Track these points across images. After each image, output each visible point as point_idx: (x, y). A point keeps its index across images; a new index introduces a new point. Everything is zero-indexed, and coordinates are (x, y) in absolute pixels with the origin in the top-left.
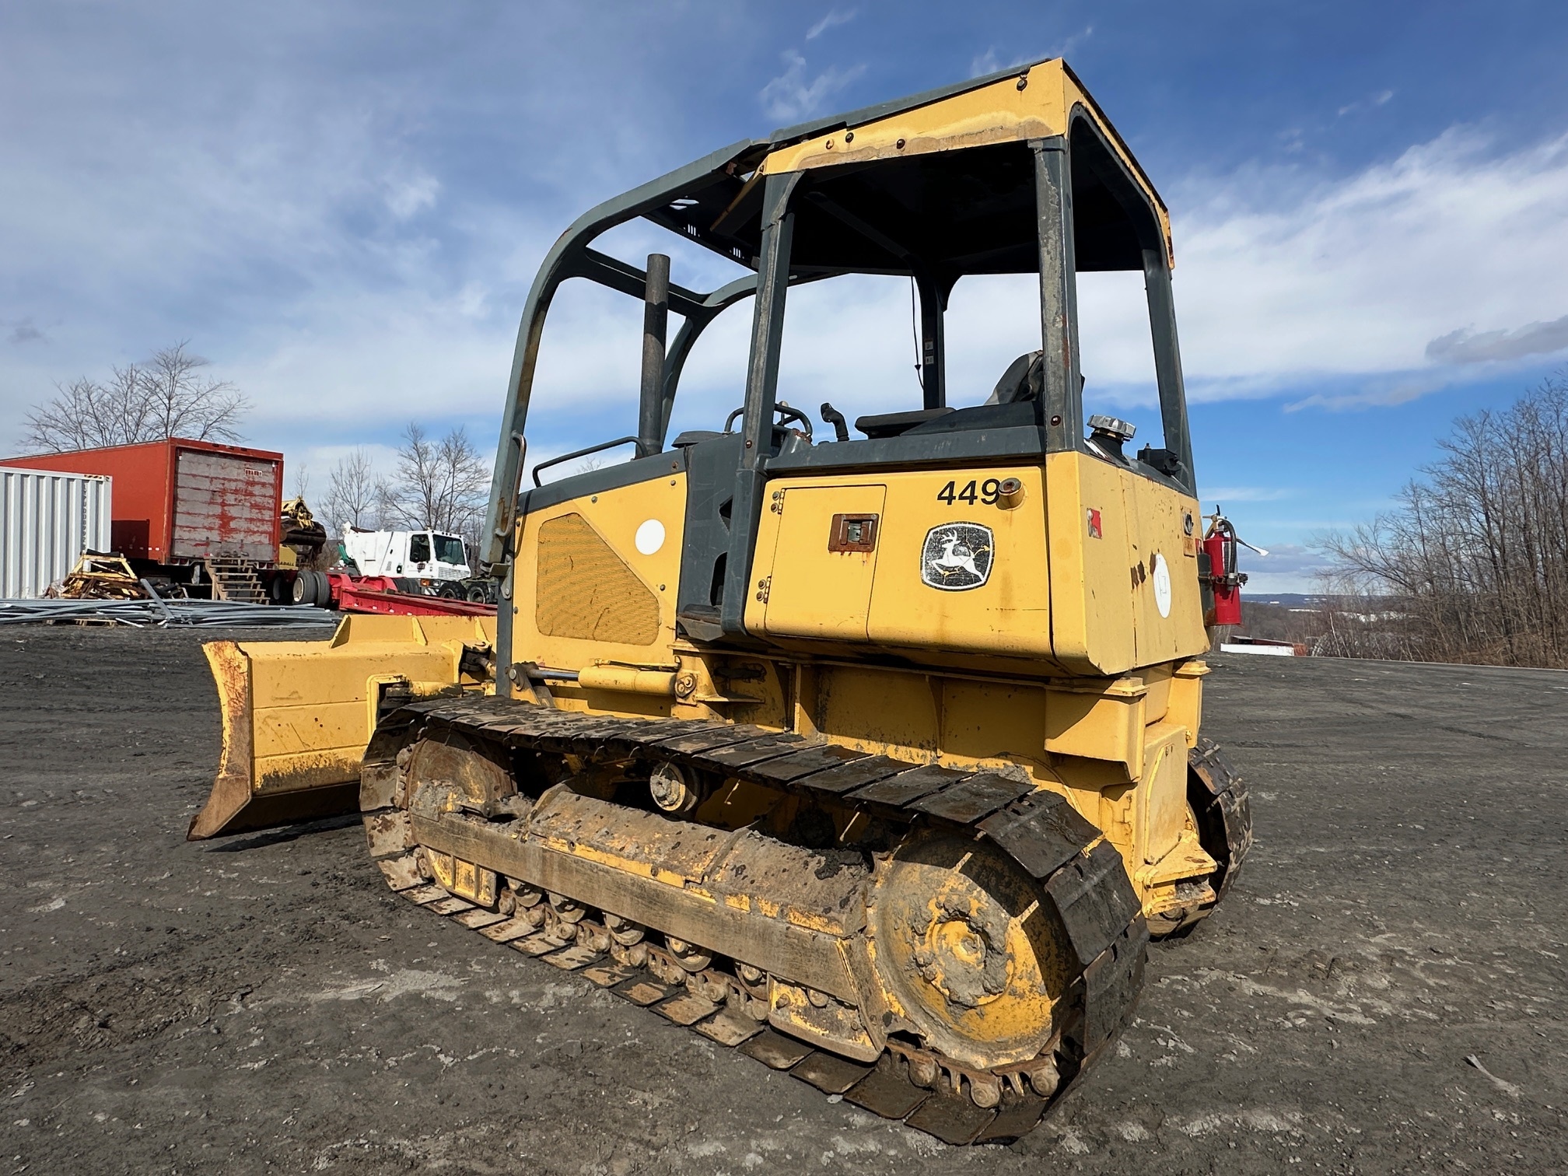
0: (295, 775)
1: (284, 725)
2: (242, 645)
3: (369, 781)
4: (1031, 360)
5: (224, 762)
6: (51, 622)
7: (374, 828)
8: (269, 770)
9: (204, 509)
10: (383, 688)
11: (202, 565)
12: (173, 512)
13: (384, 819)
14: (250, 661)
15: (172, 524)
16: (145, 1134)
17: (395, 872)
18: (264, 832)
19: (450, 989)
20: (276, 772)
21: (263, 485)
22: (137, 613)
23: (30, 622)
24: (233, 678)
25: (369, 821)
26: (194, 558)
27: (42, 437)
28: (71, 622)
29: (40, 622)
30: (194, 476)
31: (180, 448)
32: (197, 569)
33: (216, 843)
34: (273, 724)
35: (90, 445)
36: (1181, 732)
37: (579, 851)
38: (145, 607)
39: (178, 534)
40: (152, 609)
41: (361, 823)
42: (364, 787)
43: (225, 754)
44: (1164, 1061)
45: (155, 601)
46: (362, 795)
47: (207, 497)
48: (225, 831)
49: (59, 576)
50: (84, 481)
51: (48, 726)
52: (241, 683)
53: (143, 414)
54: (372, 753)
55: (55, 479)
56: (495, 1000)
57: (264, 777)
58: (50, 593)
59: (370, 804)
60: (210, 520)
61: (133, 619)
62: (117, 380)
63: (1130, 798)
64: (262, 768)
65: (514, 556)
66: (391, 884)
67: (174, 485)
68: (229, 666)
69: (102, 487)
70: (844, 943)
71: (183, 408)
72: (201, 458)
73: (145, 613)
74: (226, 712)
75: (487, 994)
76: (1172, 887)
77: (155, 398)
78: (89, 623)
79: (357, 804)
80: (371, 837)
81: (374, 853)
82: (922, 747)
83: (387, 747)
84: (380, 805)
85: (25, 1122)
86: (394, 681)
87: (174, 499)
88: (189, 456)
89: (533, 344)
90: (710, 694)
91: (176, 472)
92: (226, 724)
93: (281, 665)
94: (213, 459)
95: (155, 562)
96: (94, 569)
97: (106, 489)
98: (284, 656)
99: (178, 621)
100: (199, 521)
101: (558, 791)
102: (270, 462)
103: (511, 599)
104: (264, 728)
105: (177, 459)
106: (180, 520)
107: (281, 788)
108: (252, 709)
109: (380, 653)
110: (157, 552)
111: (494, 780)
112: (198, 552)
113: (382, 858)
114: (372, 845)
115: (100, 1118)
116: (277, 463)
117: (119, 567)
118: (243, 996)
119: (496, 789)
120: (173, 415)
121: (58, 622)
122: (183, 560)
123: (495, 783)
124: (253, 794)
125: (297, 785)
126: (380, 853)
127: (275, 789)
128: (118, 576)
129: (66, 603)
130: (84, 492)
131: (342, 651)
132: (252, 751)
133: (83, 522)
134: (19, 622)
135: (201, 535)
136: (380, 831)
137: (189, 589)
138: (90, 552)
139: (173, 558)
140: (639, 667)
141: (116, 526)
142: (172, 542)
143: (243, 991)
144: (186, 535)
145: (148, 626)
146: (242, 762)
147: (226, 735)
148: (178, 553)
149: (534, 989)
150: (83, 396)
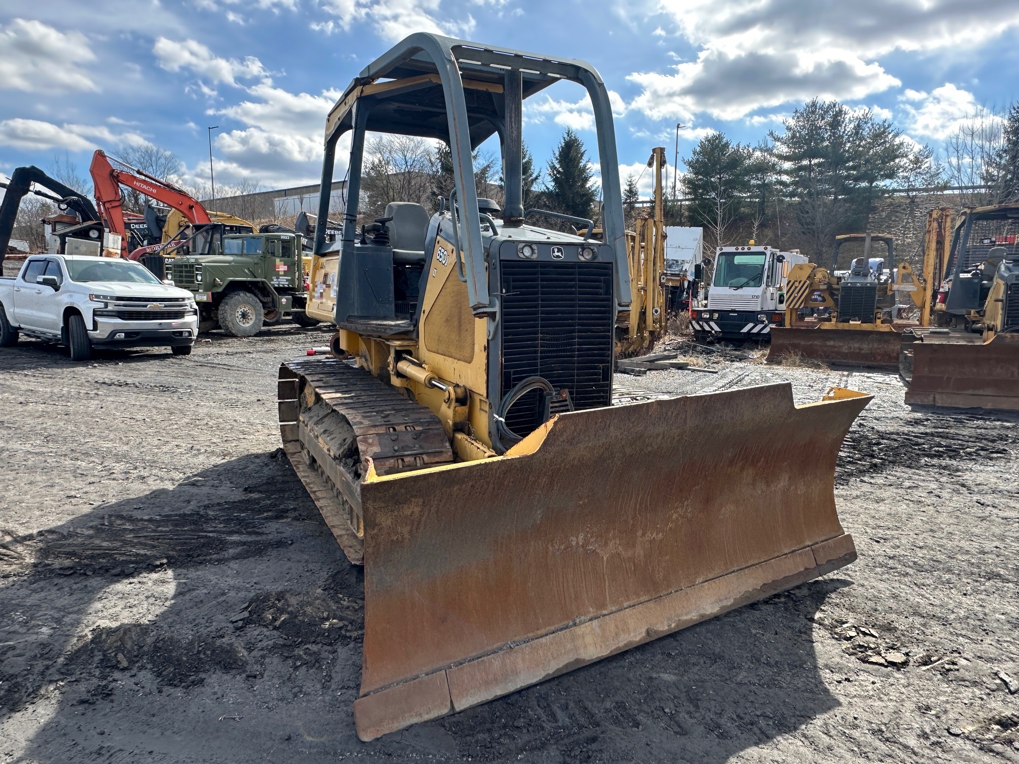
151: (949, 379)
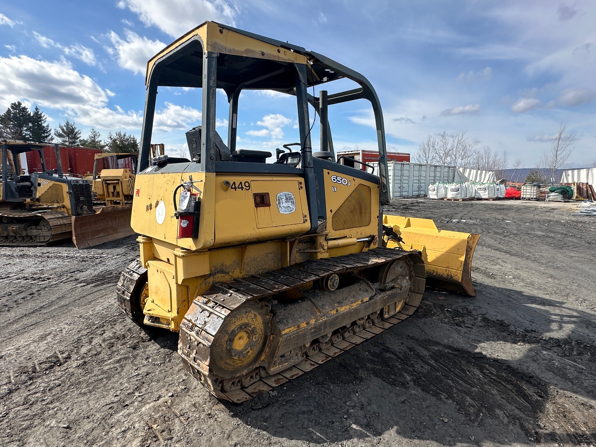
151: (88, 232)
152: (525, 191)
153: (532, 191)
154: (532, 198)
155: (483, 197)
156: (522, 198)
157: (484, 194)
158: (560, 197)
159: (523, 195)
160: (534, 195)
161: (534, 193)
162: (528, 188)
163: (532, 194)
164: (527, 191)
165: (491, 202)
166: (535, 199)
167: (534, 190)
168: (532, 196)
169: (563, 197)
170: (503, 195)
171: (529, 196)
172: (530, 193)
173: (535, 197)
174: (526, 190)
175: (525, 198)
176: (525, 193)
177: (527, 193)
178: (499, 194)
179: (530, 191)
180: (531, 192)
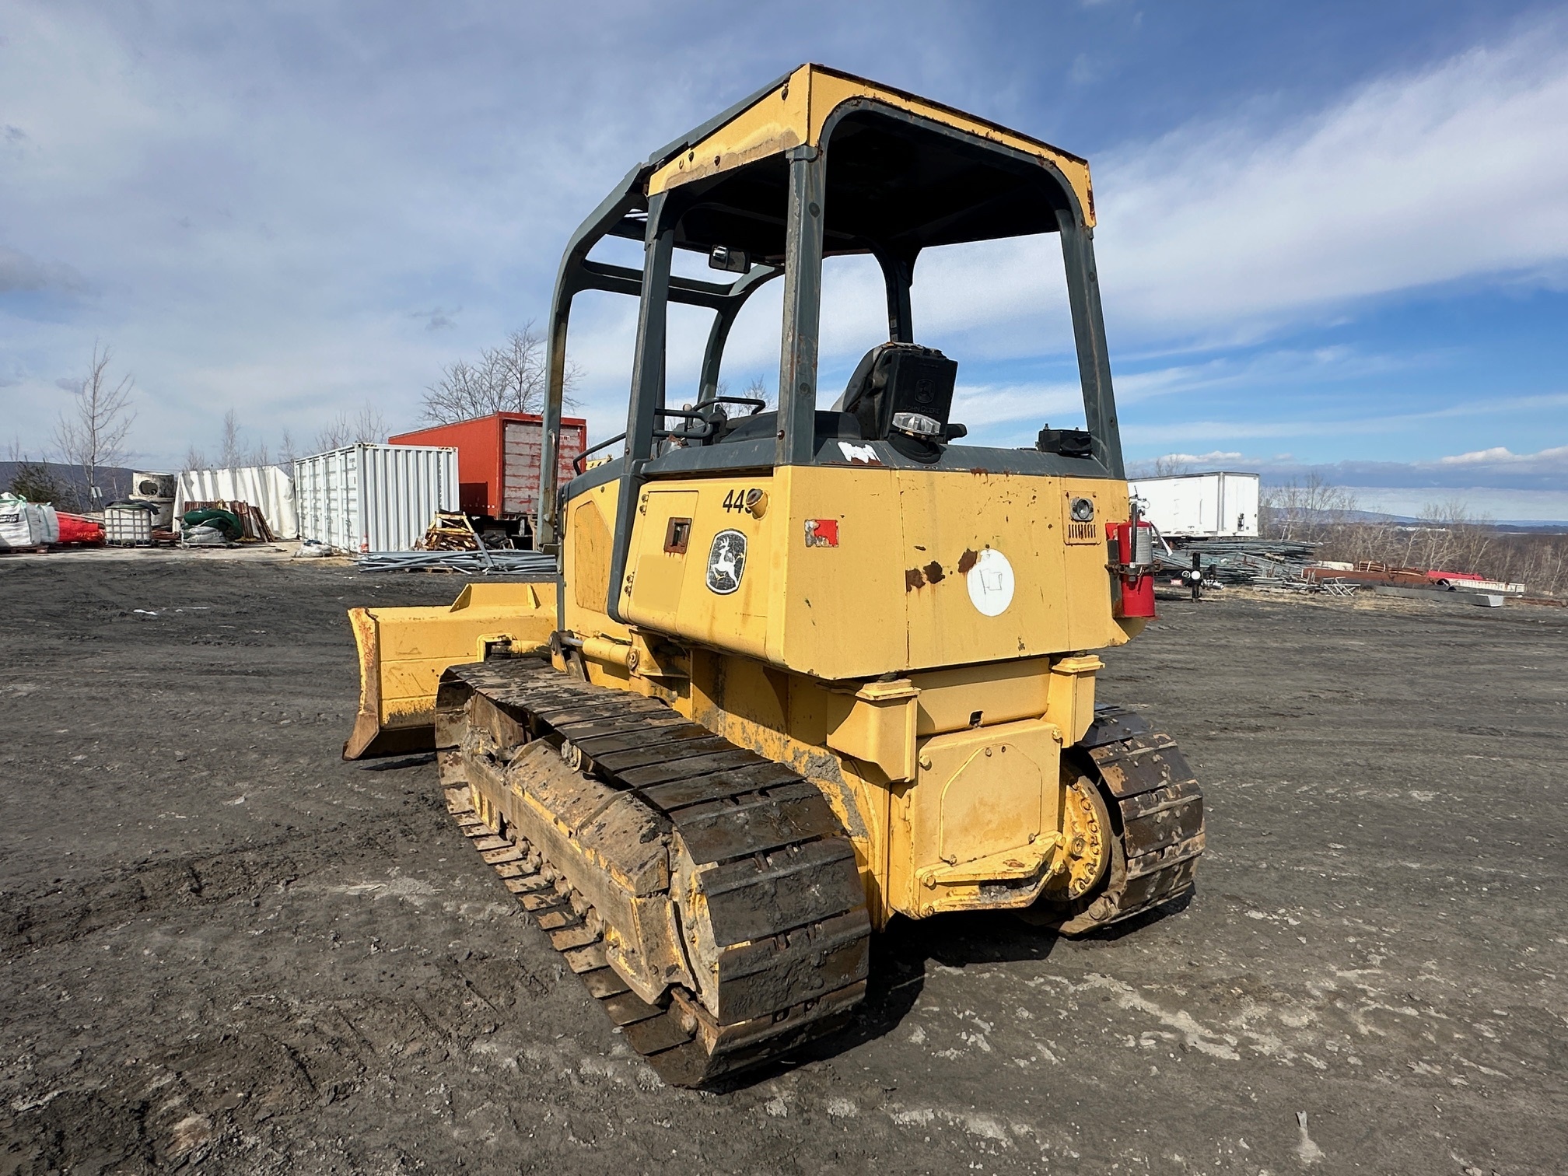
0: (415, 714)
1: (405, 674)
2: (372, 611)
3: (442, 725)
4: (875, 354)
5: (362, 702)
6: (407, 570)
7: (446, 762)
8: (394, 710)
9: (526, 472)
10: (489, 645)
11: (526, 519)
12: (503, 475)
13: (455, 755)
14: (377, 624)
15: (503, 486)
16: (164, 967)
17: (456, 799)
18: (408, 757)
19: (420, 895)
20: (399, 711)
21: (571, 448)
22: (468, 561)
23: (394, 570)
24: (367, 637)
25: (441, 756)
26: (520, 513)
27: (433, 412)
28: (421, 570)
29: (401, 569)
30: (518, 443)
31: (506, 420)
32: (523, 522)
33: (362, 763)
34: (397, 673)
35: (467, 417)
36: (1047, 730)
37: (527, 797)
38: (475, 558)
39: (508, 493)
40: (480, 559)
41: (436, 759)
42: (438, 730)
43: (363, 695)
44: (948, 1053)
45: (482, 552)
46: (437, 735)
47: (528, 461)
48: (364, 756)
49: (424, 532)
50: (439, 453)
51: (341, 660)
52: (372, 641)
53: (503, 388)
54: (441, 701)
55: (428, 452)
56: (448, 909)
57: (390, 715)
58: (418, 545)
59: (444, 742)
60: (531, 480)
61: (465, 567)
62: (485, 361)
63: (909, 797)
64: (388, 708)
65: (563, 537)
66: (449, 808)
67: (503, 452)
68: (364, 628)
69: (451, 456)
70: (638, 900)
71: (531, 380)
72: (523, 428)
73: (474, 562)
74: (362, 662)
75: (445, 904)
76: (976, 888)
77: (511, 374)
78: (434, 571)
79: (434, 742)
80: (443, 769)
81: (443, 782)
82: (778, 731)
83: (455, 697)
84: (453, 744)
85: (107, 948)
86: (496, 640)
87: (503, 464)
88: (513, 426)
89: (559, 353)
90: (651, 668)
91: (504, 441)
92: (363, 672)
93: (402, 626)
94: (531, 428)
95: (492, 517)
96: (444, 525)
97: (454, 458)
98: (407, 619)
99: (496, 569)
100: (523, 482)
101: (537, 745)
102: (576, 427)
103: (562, 574)
104: (391, 677)
105: (504, 430)
106: (509, 481)
107: (404, 724)
108: (380, 662)
109: (490, 616)
110: (493, 510)
111: (509, 731)
112: (523, 508)
113: (449, 787)
114: (443, 776)
115: (146, 952)
116: (581, 428)
117: (461, 523)
118: (288, 882)
119: (510, 739)
120: (525, 386)
121: (413, 570)
122: (512, 515)
123: (510, 734)
124: (381, 728)
125: (418, 722)
126: (449, 783)
127: (400, 725)
128: (461, 531)
129: (425, 554)
130: (439, 461)
131: (461, 615)
132: (380, 694)
133: (439, 487)
134: (387, 570)
135: (524, 494)
136: (451, 765)
137: (515, 540)
138: (442, 512)
139: (504, 514)
140: (614, 641)
141: (463, 488)
142: (503, 500)
143: (288, 879)
144: (513, 494)
145: (476, 573)
146: (374, 703)
147: (363, 680)
148: (508, 509)
149: (478, 905)
150: (461, 377)
152: (116, 522)
153: (138, 523)
154: (139, 542)
155: (12, 544)
156: (112, 542)
157: (13, 534)
158: (217, 536)
159: (113, 533)
160: (142, 533)
161: (142, 527)
162: (123, 515)
163: (138, 530)
164: (123, 522)
165: (42, 557)
166: (146, 542)
167: (142, 520)
168: (139, 537)
169: (224, 535)
170: (54, 537)
171: (130, 537)
172: (131, 529)
173: (146, 537)
174: (120, 519)
175: (119, 542)
176: (117, 529)
177: (124, 529)
178: (44, 531)
179: (131, 522)
180: (134, 526)
